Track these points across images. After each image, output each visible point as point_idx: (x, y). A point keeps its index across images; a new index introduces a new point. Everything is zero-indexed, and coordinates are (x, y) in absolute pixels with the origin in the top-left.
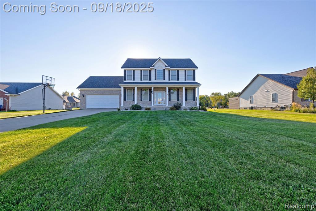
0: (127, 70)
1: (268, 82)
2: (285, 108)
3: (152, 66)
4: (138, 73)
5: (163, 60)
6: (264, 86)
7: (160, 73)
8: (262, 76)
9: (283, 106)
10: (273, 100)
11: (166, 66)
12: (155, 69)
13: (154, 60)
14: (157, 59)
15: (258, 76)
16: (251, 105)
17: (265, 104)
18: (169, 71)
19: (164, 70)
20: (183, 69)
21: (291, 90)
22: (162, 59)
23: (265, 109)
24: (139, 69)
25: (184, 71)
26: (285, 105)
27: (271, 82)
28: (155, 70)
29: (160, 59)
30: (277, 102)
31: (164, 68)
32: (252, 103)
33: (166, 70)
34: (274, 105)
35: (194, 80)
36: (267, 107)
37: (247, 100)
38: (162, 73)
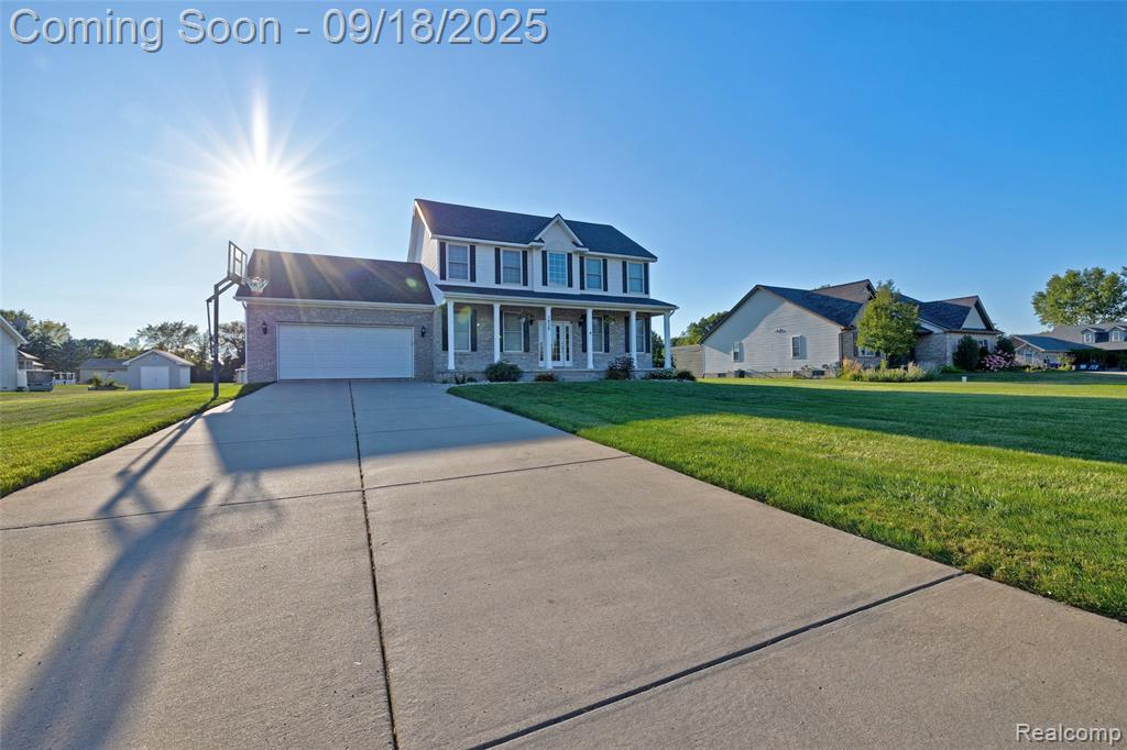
0: (452, 243)
1: (782, 307)
2: (822, 373)
3: (537, 238)
4: (485, 257)
5: (569, 223)
6: (771, 316)
7: (558, 263)
8: (770, 293)
9: (820, 368)
10: (795, 354)
11: (575, 243)
12: (544, 249)
13: (543, 222)
14: (551, 220)
15: (757, 289)
16: (737, 367)
17: (774, 364)
18: (582, 259)
19: (570, 255)
20: (616, 258)
21: (837, 329)
22: (566, 221)
23: (774, 375)
24: (492, 245)
25: (621, 264)
26: (824, 366)
27: (789, 309)
28: (544, 253)
29: (557, 222)
30: (804, 357)
31: (571, 248)
32: (742, 361)
33: (573, 255)
34: (798, 365)
35: (647, 292)
36: (779, 370)
37: (727, 352)
38: (563, 263)
